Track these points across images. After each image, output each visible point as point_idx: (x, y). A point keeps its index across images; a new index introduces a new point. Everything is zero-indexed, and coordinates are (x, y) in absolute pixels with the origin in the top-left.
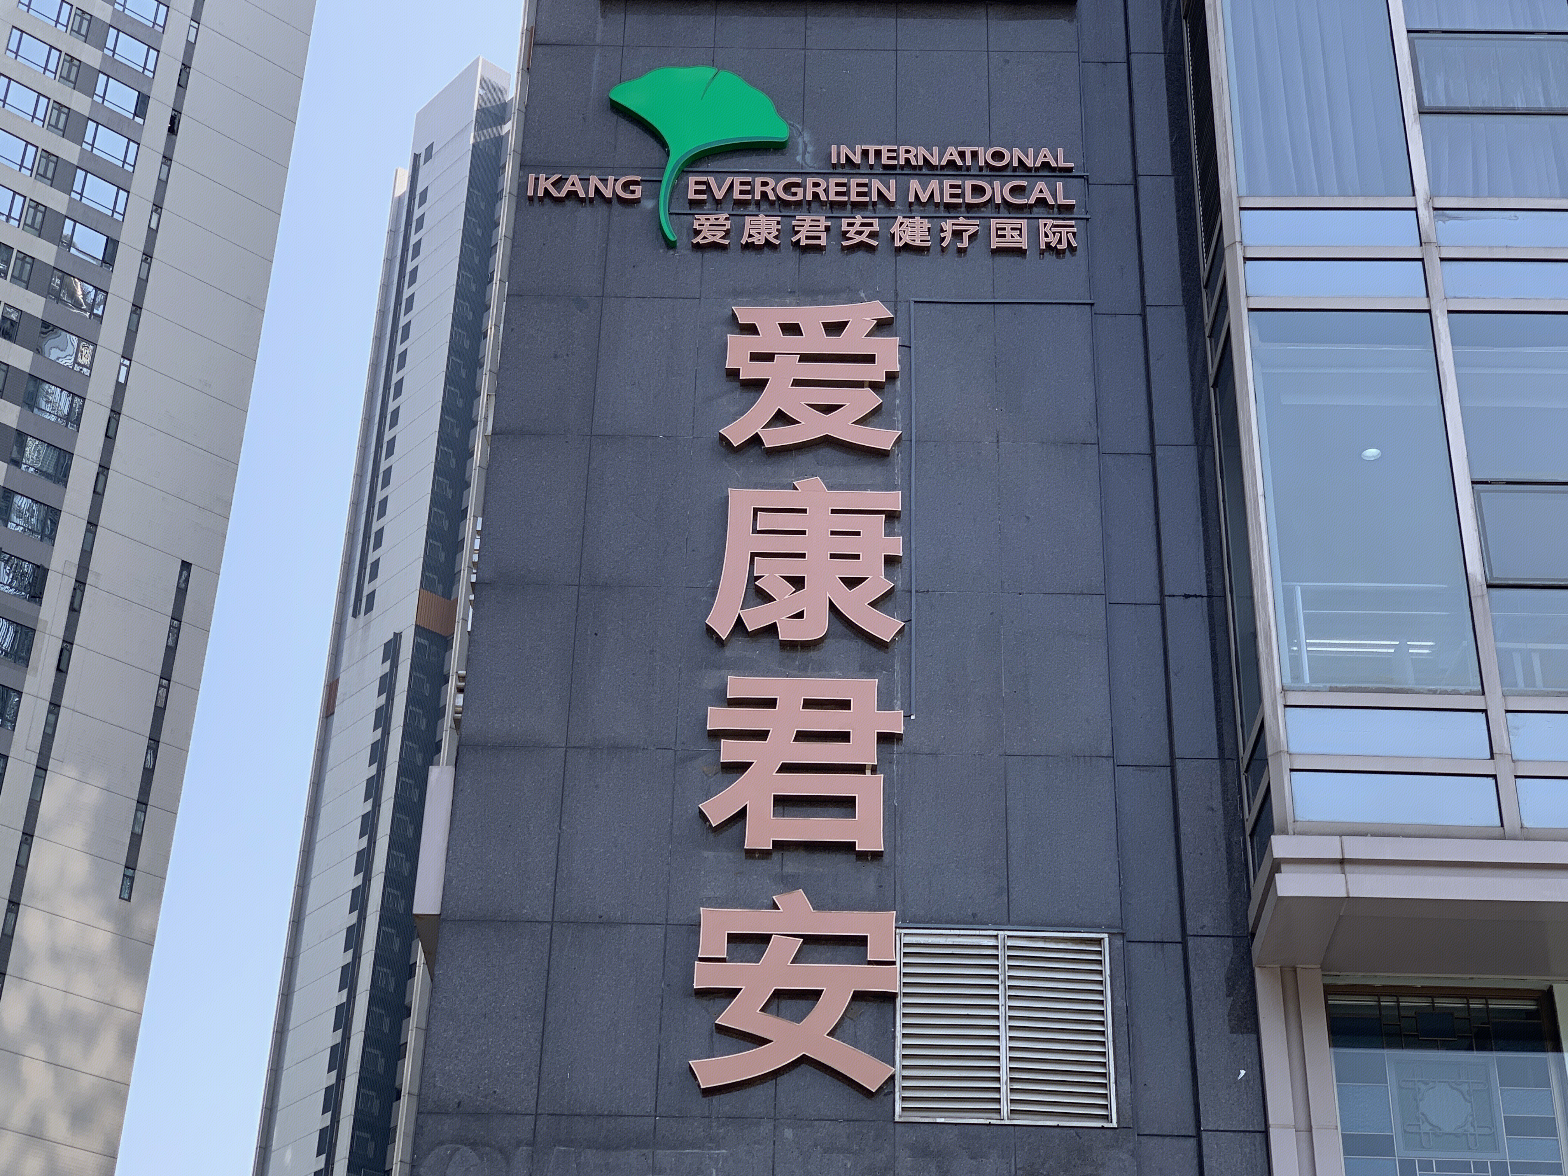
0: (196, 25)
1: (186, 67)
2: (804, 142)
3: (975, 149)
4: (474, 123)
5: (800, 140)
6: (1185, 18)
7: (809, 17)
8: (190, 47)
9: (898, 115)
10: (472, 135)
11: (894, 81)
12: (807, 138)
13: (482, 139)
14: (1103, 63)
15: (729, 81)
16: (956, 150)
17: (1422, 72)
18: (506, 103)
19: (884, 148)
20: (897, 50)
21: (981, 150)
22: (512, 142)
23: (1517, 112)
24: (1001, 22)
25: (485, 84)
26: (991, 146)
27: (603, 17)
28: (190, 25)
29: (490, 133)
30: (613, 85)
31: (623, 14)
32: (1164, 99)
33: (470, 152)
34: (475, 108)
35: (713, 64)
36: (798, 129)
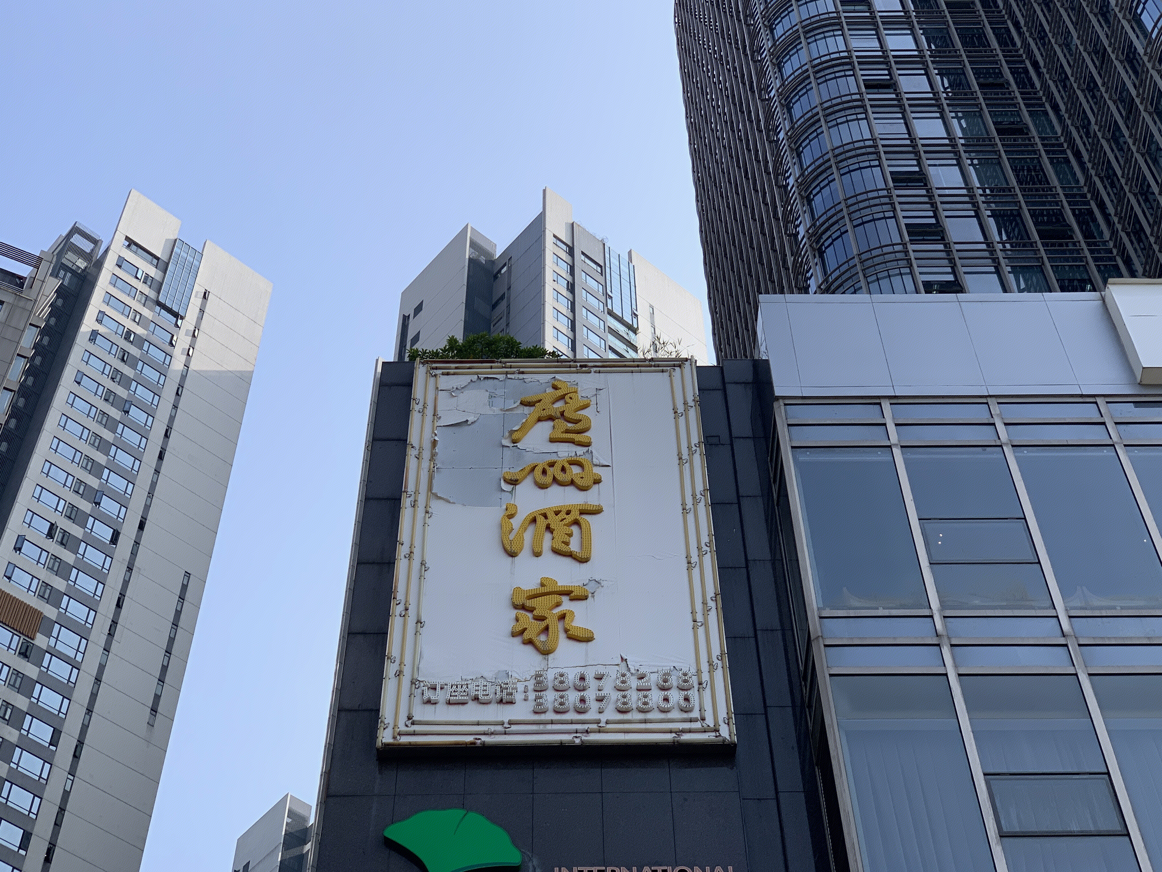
0: (72, 778)
1: (62, 810)
2: (533, 866)
3: (665, 868)
4: (282, 844)
5: (530, 865)
6: (817, 765)
7: (535, 769)
8: (66, 794)
9: (605, 842)
10: (280, 854)
11: (601, 816)
12: (535, 862)
13: (288, 856)
14: (758, 799)
15: (476, 820)
16: (651, 869)
17: (998, 805)
18: (307, 828)
19: (595, 869)
20: (602, 793)
21: (669, 868)
22: (310, 858)
23: (1073, 834)
24: (680, 770)
25: (291, 814)
26: (677, 866)
27: (380, 772)
28: (68, 778)
29: (294, 852)
30: (387, 826)
31: (395, 772)
32: (807, 827)
33: (278, 867)
34: (283, 833)
35: (463, 807)
36: (528, 855)
